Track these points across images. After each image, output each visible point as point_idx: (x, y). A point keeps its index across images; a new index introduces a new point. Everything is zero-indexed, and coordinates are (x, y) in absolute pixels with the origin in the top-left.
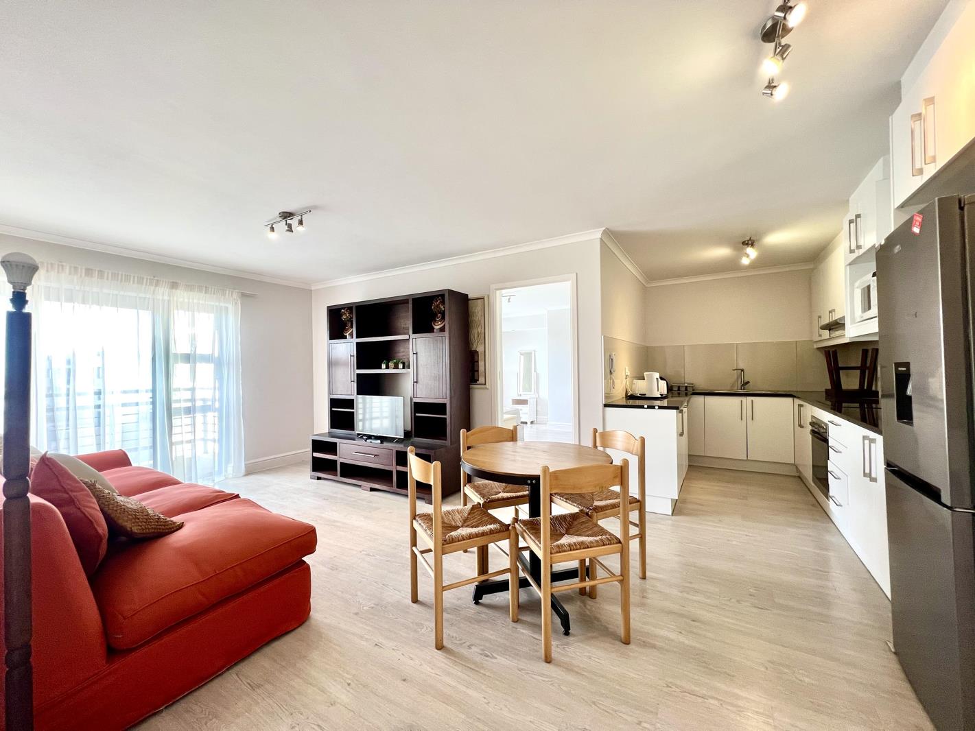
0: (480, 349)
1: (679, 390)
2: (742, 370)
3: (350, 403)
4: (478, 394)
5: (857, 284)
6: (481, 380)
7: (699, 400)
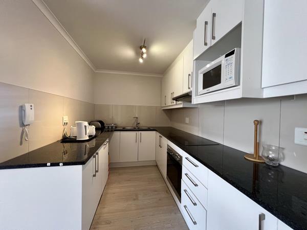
1: (108, 128)
2: (137, 118)
5: (200, 72)
7: (117, 134)
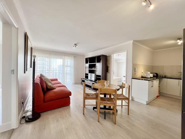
0: (109, 66)
3: (88, 74)
4: (108, 74)
6: (109, 72)
